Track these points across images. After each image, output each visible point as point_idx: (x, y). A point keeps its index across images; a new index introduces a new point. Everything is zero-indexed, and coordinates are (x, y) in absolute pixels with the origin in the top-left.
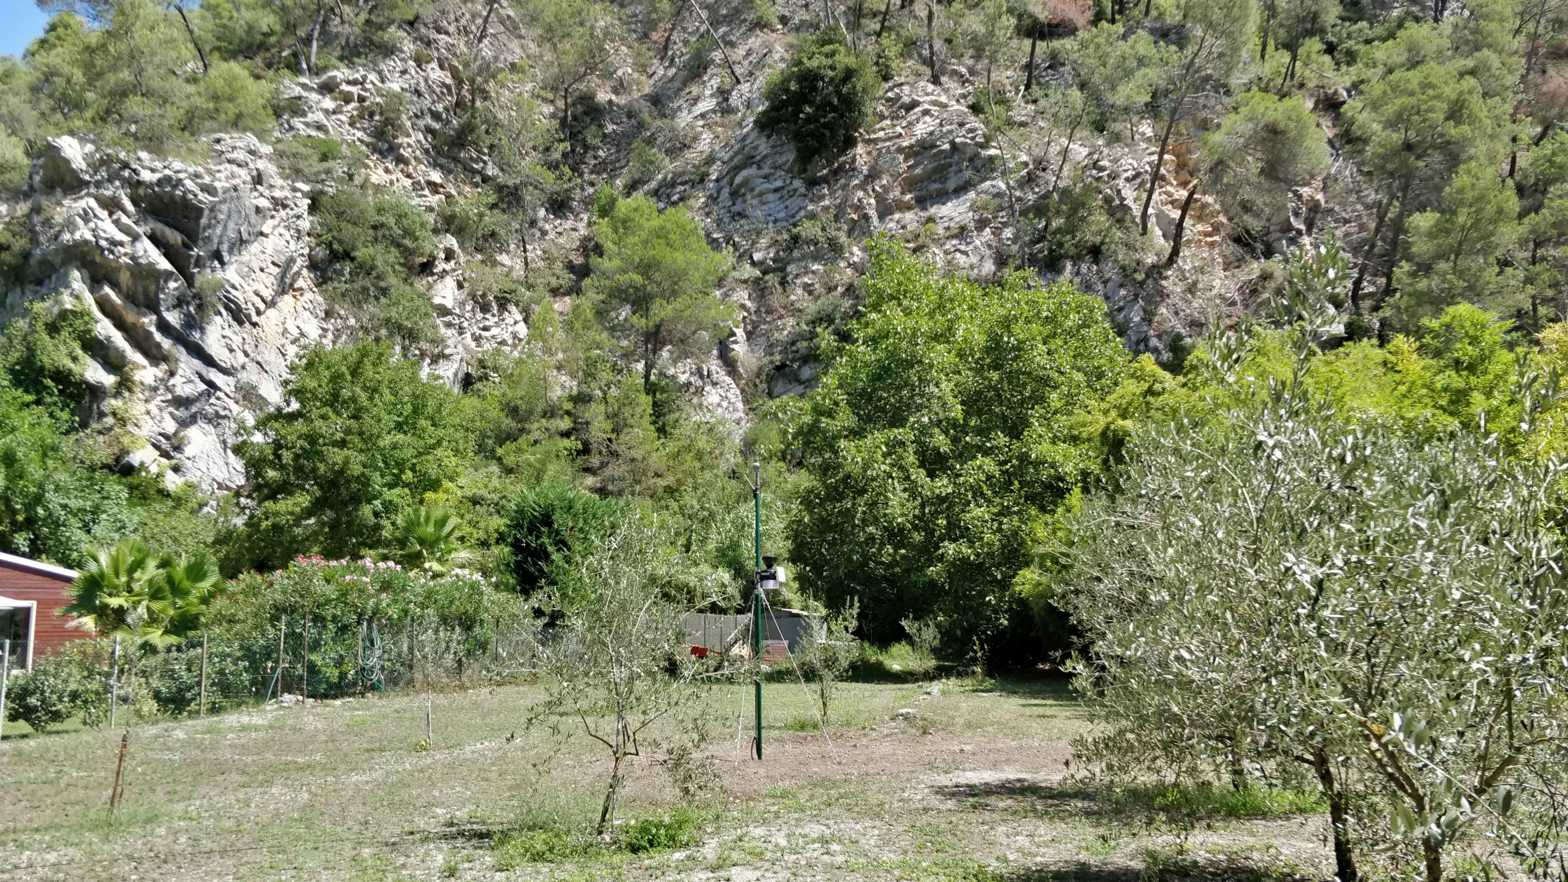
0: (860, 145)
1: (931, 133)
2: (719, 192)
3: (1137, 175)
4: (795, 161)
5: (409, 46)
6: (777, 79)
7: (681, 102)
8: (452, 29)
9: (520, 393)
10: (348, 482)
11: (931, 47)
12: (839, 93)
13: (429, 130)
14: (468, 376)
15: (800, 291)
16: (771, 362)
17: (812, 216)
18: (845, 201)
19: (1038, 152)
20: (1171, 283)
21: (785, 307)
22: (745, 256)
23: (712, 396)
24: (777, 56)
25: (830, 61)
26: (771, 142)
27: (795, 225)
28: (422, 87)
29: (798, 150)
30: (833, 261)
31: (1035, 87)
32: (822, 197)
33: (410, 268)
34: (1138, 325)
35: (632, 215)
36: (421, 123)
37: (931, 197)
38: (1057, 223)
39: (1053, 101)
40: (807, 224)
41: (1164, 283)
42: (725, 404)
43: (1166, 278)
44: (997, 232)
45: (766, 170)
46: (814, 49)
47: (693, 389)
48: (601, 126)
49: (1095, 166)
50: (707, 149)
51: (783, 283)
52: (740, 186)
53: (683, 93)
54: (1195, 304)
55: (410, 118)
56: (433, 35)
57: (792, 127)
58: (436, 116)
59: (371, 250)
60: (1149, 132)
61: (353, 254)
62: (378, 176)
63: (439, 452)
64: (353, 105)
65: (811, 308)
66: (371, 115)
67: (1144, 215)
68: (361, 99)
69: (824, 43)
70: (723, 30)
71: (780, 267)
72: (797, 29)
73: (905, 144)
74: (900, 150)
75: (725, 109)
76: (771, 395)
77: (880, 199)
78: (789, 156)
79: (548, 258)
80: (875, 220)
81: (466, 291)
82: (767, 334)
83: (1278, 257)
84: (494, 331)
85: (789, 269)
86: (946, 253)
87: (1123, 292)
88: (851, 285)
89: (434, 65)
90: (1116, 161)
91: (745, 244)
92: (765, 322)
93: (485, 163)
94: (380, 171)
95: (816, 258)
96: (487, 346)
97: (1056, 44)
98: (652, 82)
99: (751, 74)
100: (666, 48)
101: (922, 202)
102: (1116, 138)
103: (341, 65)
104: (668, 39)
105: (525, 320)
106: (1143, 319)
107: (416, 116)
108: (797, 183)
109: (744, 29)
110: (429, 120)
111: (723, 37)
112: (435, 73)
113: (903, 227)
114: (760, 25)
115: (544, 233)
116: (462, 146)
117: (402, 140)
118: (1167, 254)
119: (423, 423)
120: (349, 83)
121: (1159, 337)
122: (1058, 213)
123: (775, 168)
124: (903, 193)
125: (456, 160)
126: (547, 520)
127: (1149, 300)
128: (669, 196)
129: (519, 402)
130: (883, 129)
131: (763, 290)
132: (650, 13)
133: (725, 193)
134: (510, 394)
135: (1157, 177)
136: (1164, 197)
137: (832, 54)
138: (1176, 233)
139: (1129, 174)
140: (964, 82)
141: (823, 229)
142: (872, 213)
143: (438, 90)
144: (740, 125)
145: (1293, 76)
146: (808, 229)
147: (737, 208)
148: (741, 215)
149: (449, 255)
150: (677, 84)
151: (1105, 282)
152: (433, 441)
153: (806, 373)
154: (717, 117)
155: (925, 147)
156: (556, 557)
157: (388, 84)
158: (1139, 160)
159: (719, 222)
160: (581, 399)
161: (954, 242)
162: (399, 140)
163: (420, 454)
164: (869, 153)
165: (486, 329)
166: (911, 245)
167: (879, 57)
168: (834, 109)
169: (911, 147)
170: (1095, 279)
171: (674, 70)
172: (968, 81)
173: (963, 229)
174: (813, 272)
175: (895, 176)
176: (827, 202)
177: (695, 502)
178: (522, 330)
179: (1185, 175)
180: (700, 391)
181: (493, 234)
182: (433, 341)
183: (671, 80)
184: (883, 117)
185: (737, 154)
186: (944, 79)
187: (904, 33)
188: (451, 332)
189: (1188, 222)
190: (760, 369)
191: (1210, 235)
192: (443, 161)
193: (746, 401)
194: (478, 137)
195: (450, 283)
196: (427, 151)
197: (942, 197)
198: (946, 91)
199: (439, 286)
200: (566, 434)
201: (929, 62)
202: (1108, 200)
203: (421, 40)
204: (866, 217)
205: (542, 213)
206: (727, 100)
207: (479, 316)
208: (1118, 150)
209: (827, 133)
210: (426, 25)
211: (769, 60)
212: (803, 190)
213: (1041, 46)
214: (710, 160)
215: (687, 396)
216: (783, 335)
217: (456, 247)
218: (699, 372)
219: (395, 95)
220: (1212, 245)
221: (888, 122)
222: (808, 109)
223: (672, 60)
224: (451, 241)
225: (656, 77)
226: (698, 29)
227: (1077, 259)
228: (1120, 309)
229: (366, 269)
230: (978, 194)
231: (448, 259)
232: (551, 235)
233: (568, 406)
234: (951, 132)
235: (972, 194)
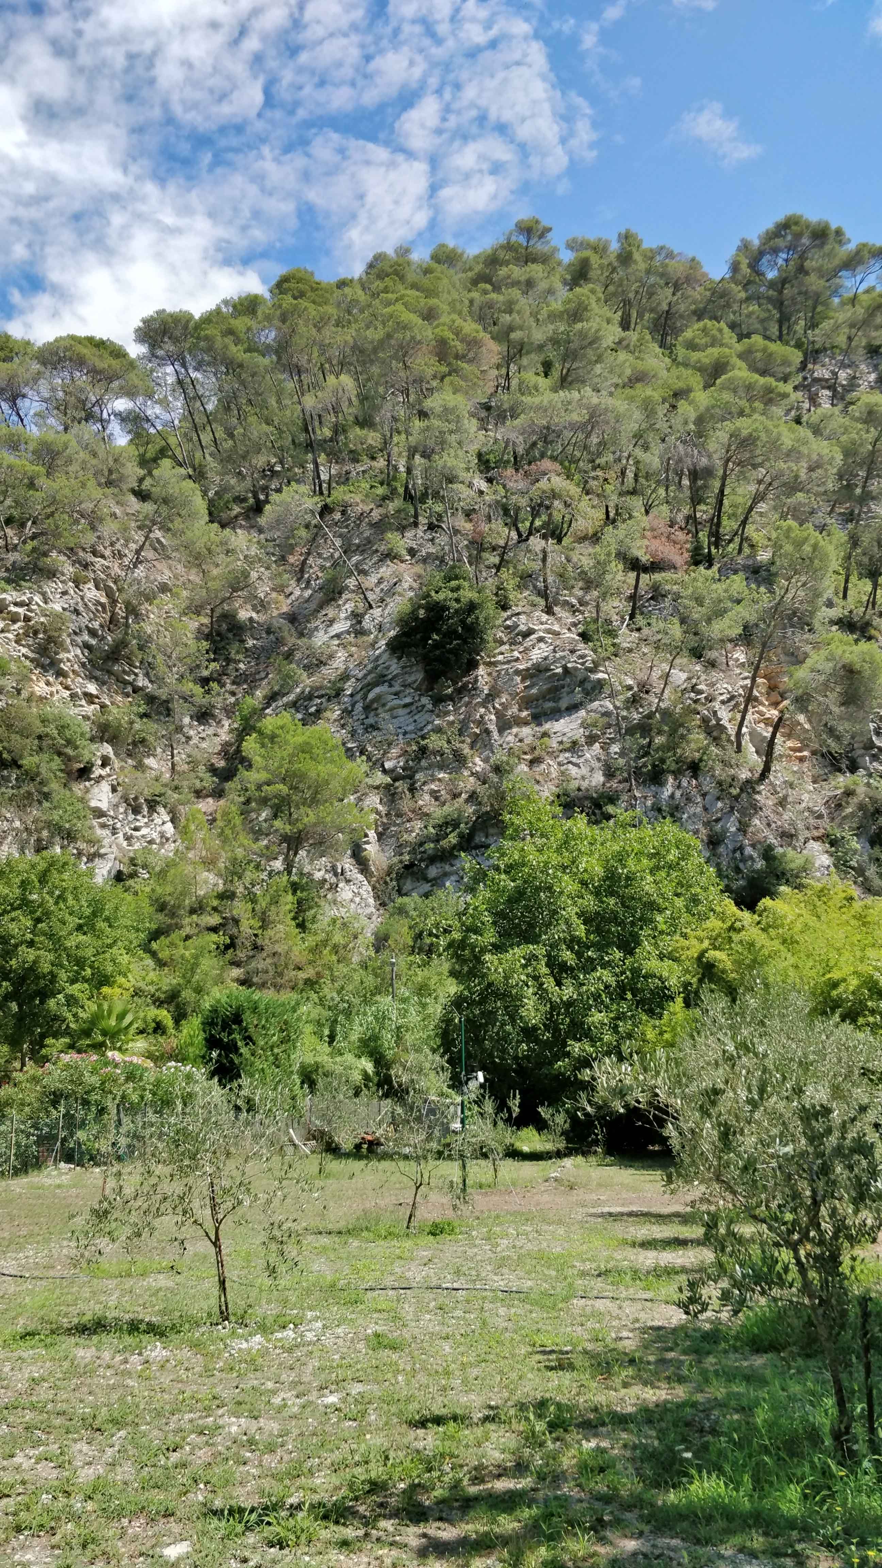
0: (481, 667)
1: (546, 658)
2: (353, 705)
3: (732, 698)
4: (423, 680)
5: (69, 569)
6: (407, 608)
7: (318, 623)
8: (107, 553)
9: (169, 889)
10: (38, 978)
11: (545, 581)
12: (463, 622)
13: (86, 646)
14: (120, 873)
15: (427, 797)
16: (401, 862)
17: (439, 730)
18: (468, 716)
19: (642, 676)
20: (764, 797)
21: (413, 811)
22: (377, 764)
23: (346, 893)
24: (406, 586)
25: (456, 595)
26: (402, 663)
27: (423, 738)
28: (81, 608)
29: (426, 671)
30: (457, 770)
31: (638, 617)
32: (447, 713)
33: (69, 773)
34: (734, 835)
35: (277, 732)
36: (79, 640)
37: (545, 714)
38: (659, 740)
39: (655, 629)
40: (434, 737)
41: (757, 797)
42: (357, 900)
43: (759, 793)
44: (605, 747)
45: (397, 688)
46: (441, 584)
47: (327, 886)
48: (243, 641)
49: (693, 689)
50: (342, 667)
51: (412, 789)
52: (373, 701)
53: (320, 615)
54: (785, 817)
55: (69, 635)
56: (90, 558)
57: (420, 651)
58: (93, 633)
59: (36, 759)
60: (742, 658)
61: (20, 762)
62: (40, 688)
63: (114, 950)
64: (19, 624)
65: (438, 813)
66: (36, 633)
67: (739, 734)
68: (27, 619)
69: (448, 579)
70: (355, 559)
71: (408, 775)
72: (424, 561)
73: (521, 667)
74: (517, 672)
75: (359, 631)
76: (400, 893)
77: (499, 715)
78: (418, 676)
79: (193, 763)
80: (495, 735)
81: (120, 794)
82: (397, 836)
83: (862, 772)
84: (144, 831)
85: (417, 777)
86: (560, 764)
87: (720, 804)
88: (474, 792)
89: (91, 585)
90: (712, 685)
91: (377, 754)
92: (395, 825)
93: (136, 675)
94: (42, 684)
95: (442, 767)
96: (137, 846)
97: (657, 577)
98: (289, 601)
99: (382, 600)
100: (302, 571)
101: (537, 718)
102: (712, 664)
103: (9, 587)
104: (304, 563)
105: (172, 821)
106: (739, 830)
107: (75, 633)
108: (425, 700)
109: (375, 559)
110: (86, 637)
111: (356, 566)
112: (91, 593)
113: (521, 741)
114: (390, 556)
115: (189, 738)
116: (116, 660)
117: (62, 656)
118: (760, 768)
119: (101, 925)
120: (16, 604)
121: (753, 846)
122: (660, 732)
123: (405, 686)
124: (520, 710)
125: (110, 672)
126: (237, 1018)
127: (743, 812)
128: (306, 708)
129: (168, 898)
130: (503, 653)
131: (393, 795)
132: (288, 538)
133: (359, 707)
134: (159, 890)
135: (750, 699)
136: (756, 716)
137: (457, 589)
138: (768, 751)
139: (724, 697)
140: (574, 611)
141: (449, 742)
142: (493, 727)
143: (93, 608)
144: (373, 645)
145: (874, 604)
146: (435, 742)
147: (371, 720)
148: (374, 727)
149: (105, 762)
150: (313, 606)
151: (704, 795)
152: (109, 941)
153: (433, 872)
154: (351, 638)
155: (538, 671)
156: (243, 1050)
157: (51, 605)
158: (733, 684)
159: (353, 733)
160: (227, 896)
161: (567, 755)
162: (61, 656)
163: (98, 953)
164: (490, 674)
165: (136, 829)
166: (528, 757)
167: (499, 589)
168: (459, 637)
169: (528, 669)
170: (694, 792)
171: (310, 592)
172: (578, 610)
173: (574, 743)
174: (440, 780)
175: (513, 695)
176: (451, 718)
177: (335, 995)
178: (169, 828)
179: (775, 696)
180: (334, 888)
181: (143, 741)
182: (90, 842)
183: (307, 601)
184: (502, 643)
185: (370, 672)
186: (556, 609)
187: (520, 567)
188: (106, 832)
189: (779, 739)
190: (390, 867)
191: (800, 750)
192: (98, 673)
193: (377, 897)
194: (132, 653)
195: (105, 787)
196: (83, 665)
197: (556, 714)
198: (559, 620)
199: (96, 790)
200: (214, 929)
201: (543, 594)
202: (705, 720)
203: (80, 563)
204: (487, 732)
205: (187, 720)
206: (360, 622)
207: (131, 817)
208: (715, 675)
209: (452, 657)
210: (84, 549)
211: (398, 589)
212: (430, 706)
213: (645, 578)
214: (345, 677)
215: (322, 892)
216: (412, 837)
217: (112, 755)
218: (334, 869)
219: (58, 616)
220: (801, 760)
221: (507, 647)
222: (435, 637)
223: (308, 582)
224: (107, 749)
225: (293, 597)
226: (332, 556)
227: (677, 774)
228: (717, 820)
229: (31, 776)
230: (588, 712)
231: (103, 765)
232: (195, 741)
233: (215, 903)
234: (563, 658)
235: (582, 713)
